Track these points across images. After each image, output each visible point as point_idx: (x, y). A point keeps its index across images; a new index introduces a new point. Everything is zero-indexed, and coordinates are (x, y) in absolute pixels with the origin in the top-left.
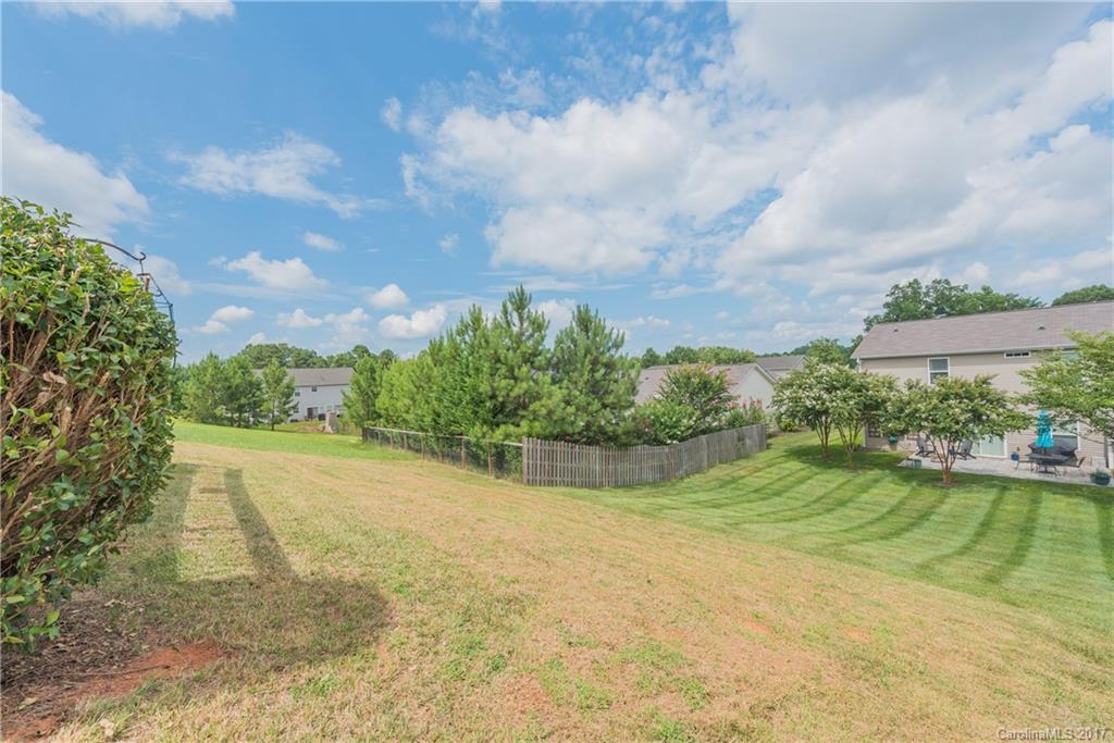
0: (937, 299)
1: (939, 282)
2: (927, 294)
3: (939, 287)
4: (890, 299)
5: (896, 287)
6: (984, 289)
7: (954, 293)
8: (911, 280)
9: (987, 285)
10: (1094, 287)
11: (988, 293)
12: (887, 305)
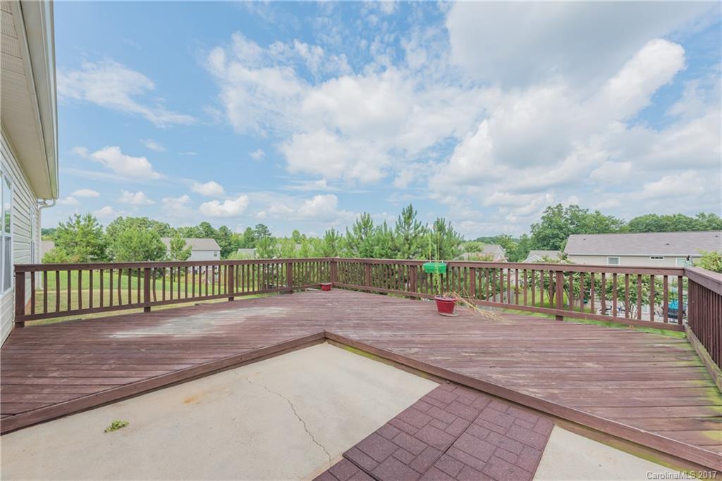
0: (572, 216)
1: (573, 207)
2: (566, 213)
3: (573, 209)
4: (545, 215)
5: (550, 208)
6: (596, 212)
7: (581, 213)
8: (558, 204)
9: (598, 210)
10: (650, 215)
11: (598, 215)
12: (543, 218)
